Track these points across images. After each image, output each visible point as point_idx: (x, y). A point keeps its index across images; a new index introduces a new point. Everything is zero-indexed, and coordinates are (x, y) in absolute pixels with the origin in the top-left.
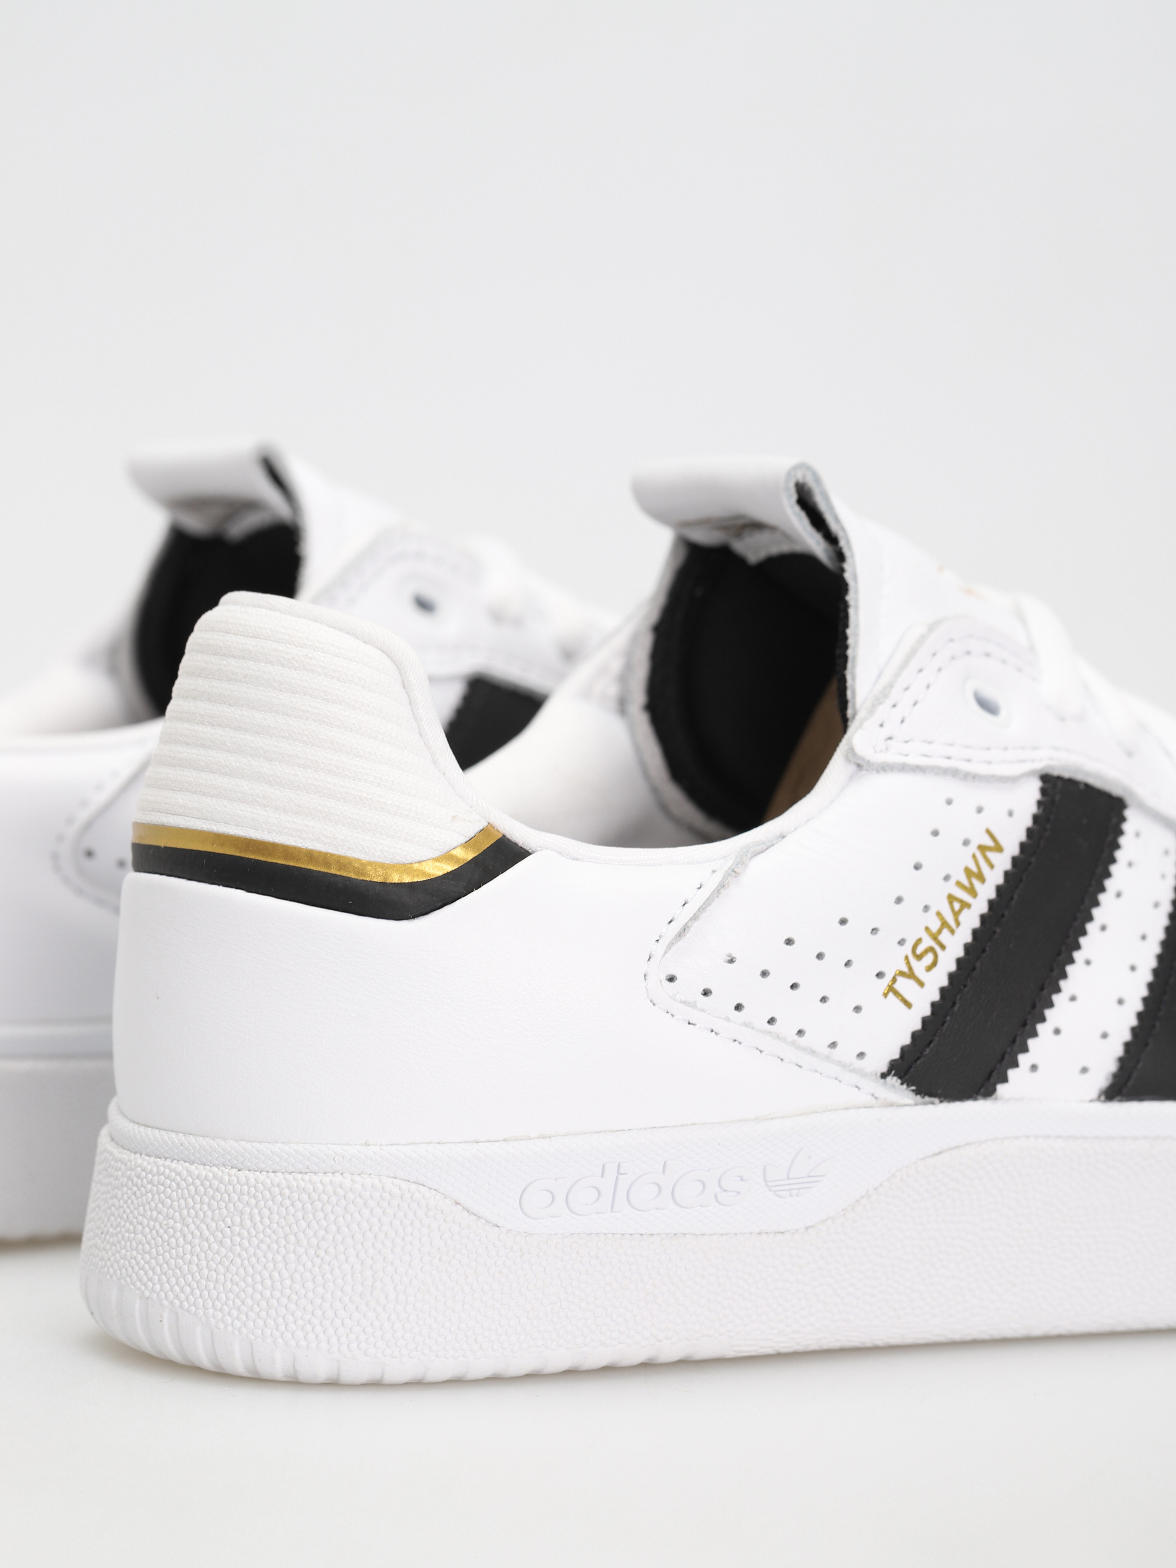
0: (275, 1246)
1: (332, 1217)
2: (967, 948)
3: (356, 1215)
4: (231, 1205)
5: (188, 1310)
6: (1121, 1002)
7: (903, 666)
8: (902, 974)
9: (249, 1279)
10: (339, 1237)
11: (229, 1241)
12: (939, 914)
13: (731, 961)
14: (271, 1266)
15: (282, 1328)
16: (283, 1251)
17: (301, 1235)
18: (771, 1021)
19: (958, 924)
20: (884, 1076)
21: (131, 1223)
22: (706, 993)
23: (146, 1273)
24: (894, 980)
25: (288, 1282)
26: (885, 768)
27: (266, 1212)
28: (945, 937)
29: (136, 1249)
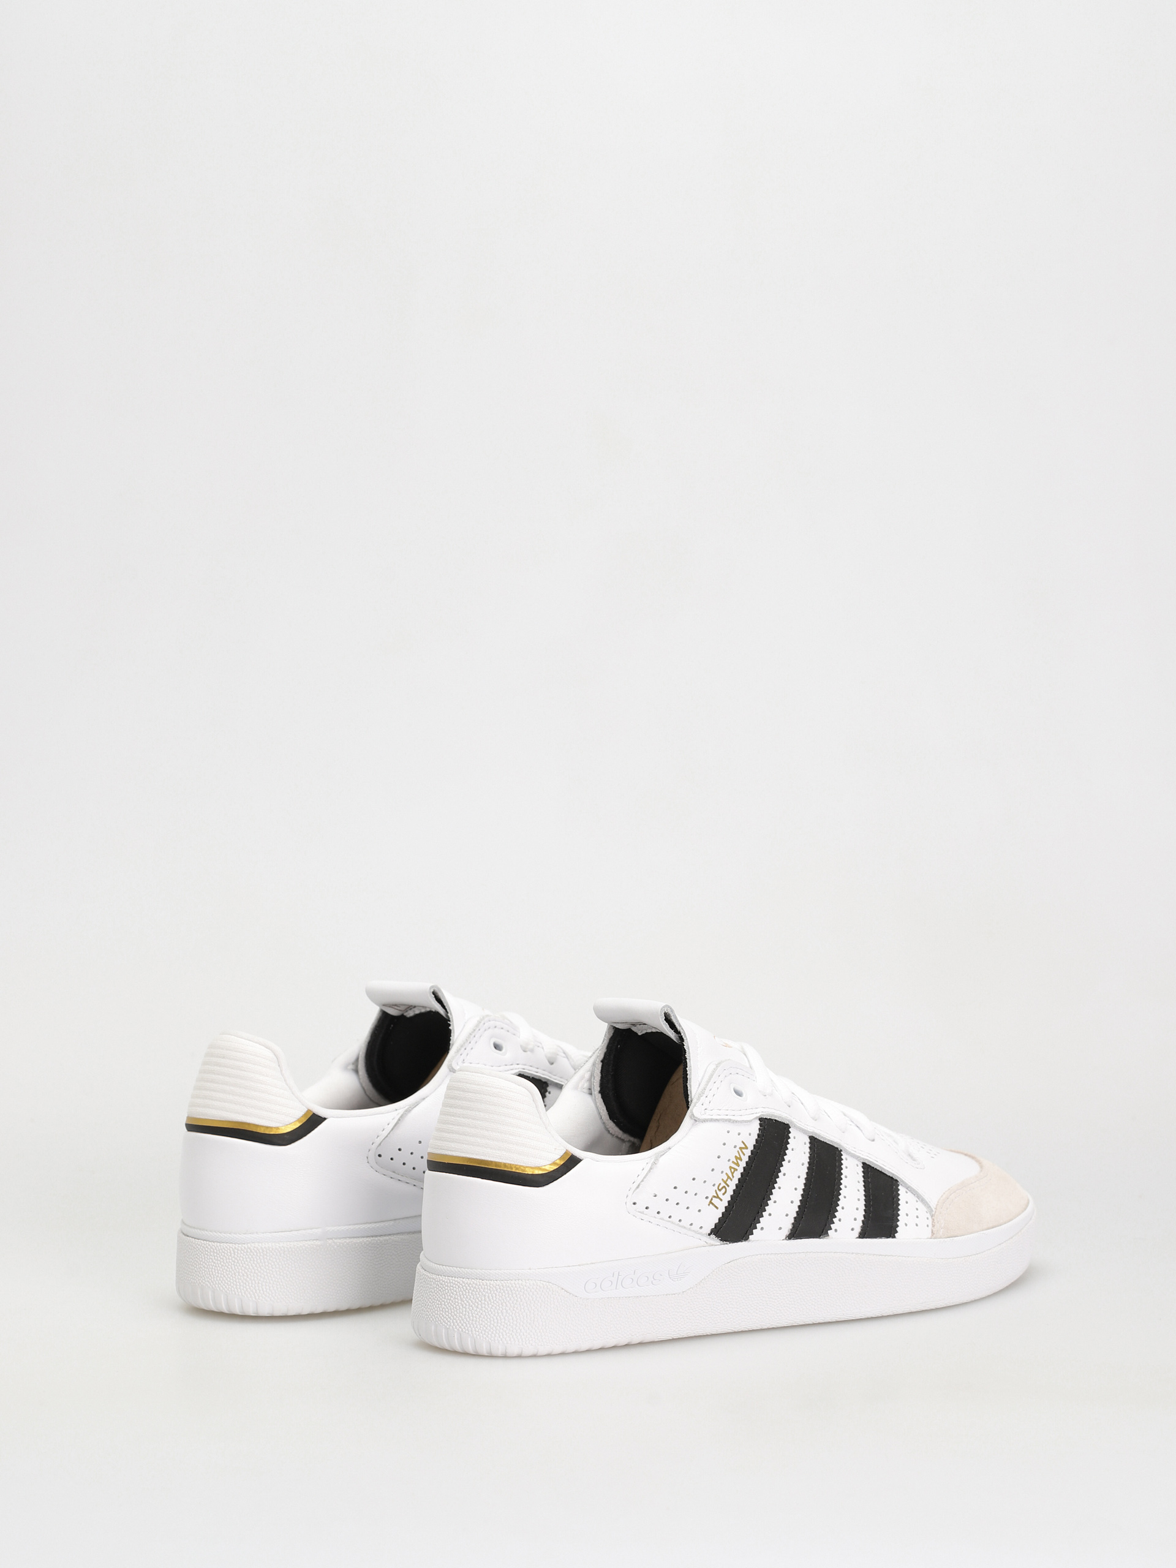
0: (498, 1307)
1: (519, 1296)
2: (737, 1185)
3: (527, 1295)
4: (480, 1293)
5: (465, 1332)
6: (792, 1202)
7: (708, 1082)
8: (714, 1197)
9: (489, 1320)
10: (522, 1303)
11: (480, 1306)
12: (726, 1174)
13: (655, 1196)
14: (497, 1314)
15: (501, 1337)
16: (501, 1309)
17: (507, 1303)
18: (670, 1217)
19: (733, 1177)
20: (709, 1235)
21: (439, 1301)
22: (647, 1208)
23: (447, 1319)
24: (712, 1199)
25: (503, 1320)
26: (705, 1121)
27: (494, 1295)
28: (729, 1182)
29: (442, 1311)
